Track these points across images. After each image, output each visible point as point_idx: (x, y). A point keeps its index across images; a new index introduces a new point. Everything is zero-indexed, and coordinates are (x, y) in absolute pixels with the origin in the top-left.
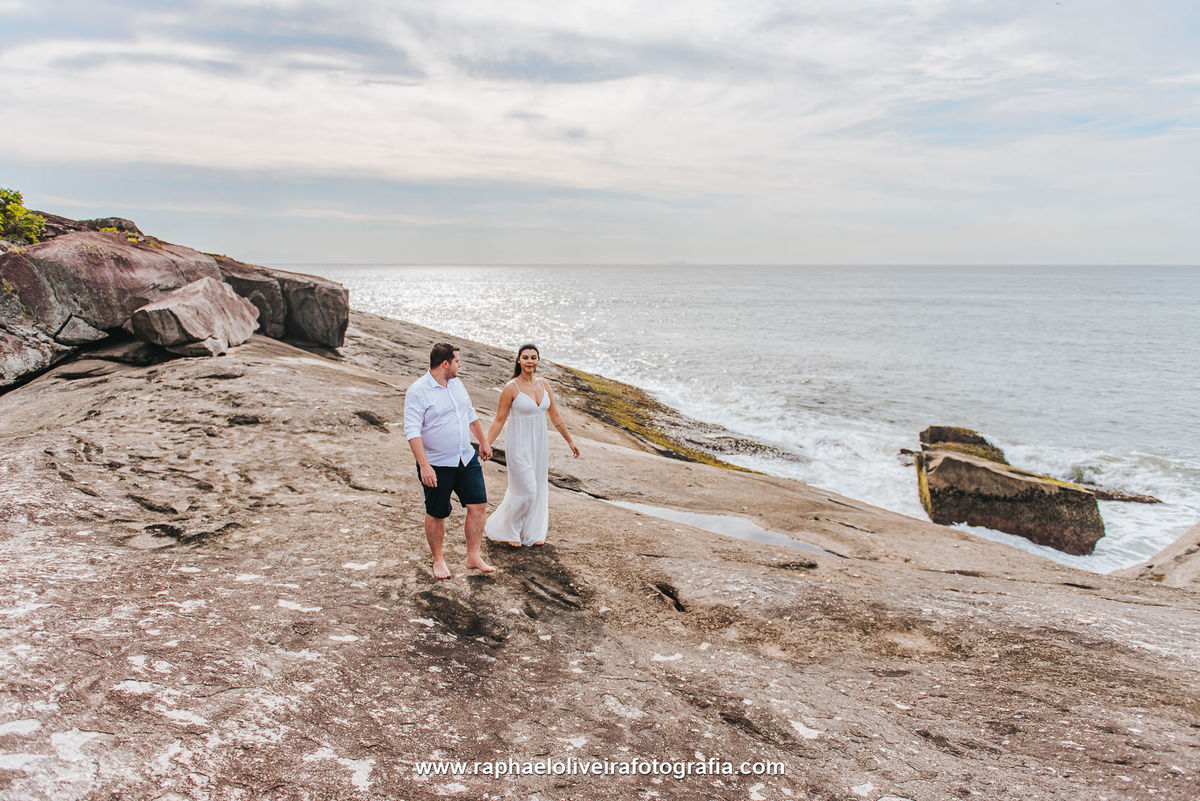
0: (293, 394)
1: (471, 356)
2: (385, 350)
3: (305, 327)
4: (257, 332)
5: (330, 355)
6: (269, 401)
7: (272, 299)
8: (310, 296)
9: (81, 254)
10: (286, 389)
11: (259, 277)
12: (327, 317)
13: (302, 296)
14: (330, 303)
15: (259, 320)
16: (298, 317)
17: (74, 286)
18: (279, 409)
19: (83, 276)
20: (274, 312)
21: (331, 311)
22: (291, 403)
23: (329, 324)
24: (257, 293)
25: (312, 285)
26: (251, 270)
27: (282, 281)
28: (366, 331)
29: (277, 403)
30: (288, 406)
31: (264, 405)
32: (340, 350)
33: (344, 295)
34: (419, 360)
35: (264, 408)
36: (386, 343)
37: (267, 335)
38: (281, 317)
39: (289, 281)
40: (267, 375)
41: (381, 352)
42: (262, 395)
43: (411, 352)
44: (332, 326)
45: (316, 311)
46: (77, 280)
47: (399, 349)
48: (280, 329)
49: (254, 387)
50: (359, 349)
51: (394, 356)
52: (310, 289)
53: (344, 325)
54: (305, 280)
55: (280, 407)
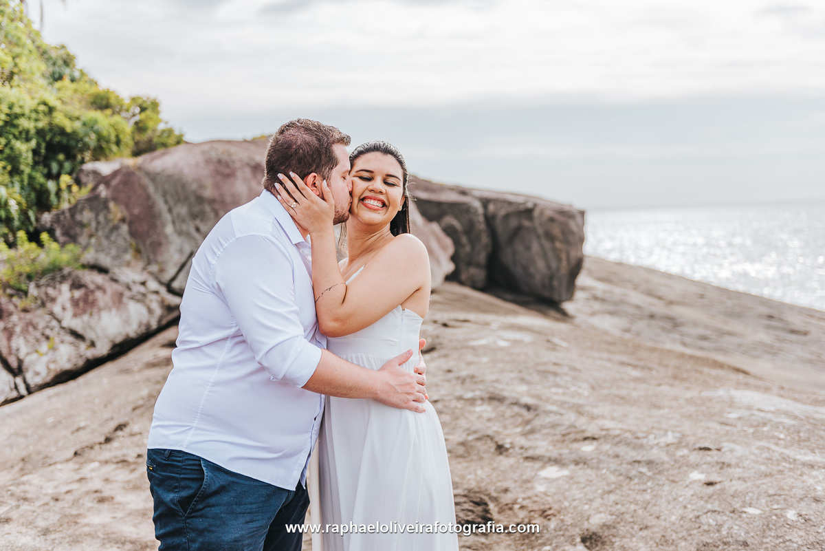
0: (579, 411)
1: (771, 317)
2: (638, 307)
3: (517, 271)
4: (451, 278)
5: (553, 313)
6: (511, 436)
7: (470, 229)
8: (526, 223)
9: (208, 161)
10: (555, 393)
11: (453, 197)
12: (550, 254)
13: (514, 223)
14: (556, 231)
15: (454, 258)
16: (507, 257)
17: (196, 209)
18: (552, 472)
19: (208, 193)
20: (473, 248)
21: (558, 245)
22: (588, 448)
23: (554, 264)
24: (450, 220)
25: (530, 205)
26: (441, 188)
27: (485, 202)
28: (601, 280)
29: (542, 446)
30: (580, 462)
31: (500, 449)
32: (568, 306)
33: (579, 219)
34: (695, 324)
35: (504, 462)
36: (636, 298)
37: (462, 283)
38: (482, 257)
39: (496, 201)
40: (491, 350)
41: (631, 310)
42: (485, 410)
43: (677, 311)
44: (558, 269)
45: (535, 247)
46: (200, 199)
47: (659, 308)
48: (479, 274)
49: (463, 381)
50: (597, 306)
51: (652, 316)
52: (528, 213)
53: (576, 268)
54: (520, 200)
55: (557, 461)
